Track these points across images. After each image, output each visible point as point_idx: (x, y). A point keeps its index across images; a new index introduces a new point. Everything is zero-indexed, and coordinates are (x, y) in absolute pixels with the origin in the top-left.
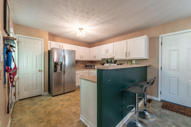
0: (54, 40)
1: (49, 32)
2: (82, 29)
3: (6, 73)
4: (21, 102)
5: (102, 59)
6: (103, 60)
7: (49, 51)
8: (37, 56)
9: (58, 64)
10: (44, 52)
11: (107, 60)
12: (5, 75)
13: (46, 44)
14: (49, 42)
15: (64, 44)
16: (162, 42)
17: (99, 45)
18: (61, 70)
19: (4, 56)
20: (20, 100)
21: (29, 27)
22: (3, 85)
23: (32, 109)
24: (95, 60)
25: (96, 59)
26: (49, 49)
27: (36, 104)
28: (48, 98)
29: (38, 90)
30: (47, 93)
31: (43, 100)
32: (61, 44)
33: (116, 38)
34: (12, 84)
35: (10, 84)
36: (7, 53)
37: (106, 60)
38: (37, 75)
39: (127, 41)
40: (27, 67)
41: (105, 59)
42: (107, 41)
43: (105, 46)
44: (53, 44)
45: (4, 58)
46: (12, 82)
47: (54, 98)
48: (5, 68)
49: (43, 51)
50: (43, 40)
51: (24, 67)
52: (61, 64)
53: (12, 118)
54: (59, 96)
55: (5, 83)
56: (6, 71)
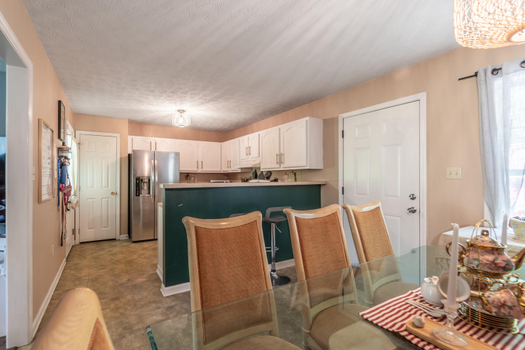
0: (141, 134)
1: (129, 120)
2: (184, 111)
3: (61, 193)
4: (83, 245)
5: (241, 169)
6: (245, 170)
7: (129, 155)
8: (108, 166)
9: (142, 180)
10: (121, 159)
11: (256, 171)
12: (58, 195)
13: (124, 144)
14: (130, 138)
15: (158, 140)
16: (343, 131)
17: (233, 138)
18: (149, 193)
19: (58, 171)
20: (81, 243)
21: (96, 116)
22: (56, 207)
23: (95, 255)
24: (230, 170)
25: (232, 169)
26: (130, 152)
27: (104, 249)
28: (125, 244)
29: (109, 228)
30: (125, 236)
31: (115, 246)
32: (153, 139)
33: (271, 119)
34: (67, 207)
35: (64, 207)
36: (61, 168)
37: (254, 171)
38: (108, 201)
39: (280, 129)
40: (93, 187)
41: (252, 168)
42: (255, 125)
43: (245, 138)
44: (137, 143)
45: (58, 174)
46: (66, 204)
47: (134, 245)
48: (59, 186)
49: (119, 157)
50: (118, 135)
51: (88, 186)
52: (149, 180)
53: (67, 261)
54: (144, 243)
55: (59, 204)
56: (60, 189)
